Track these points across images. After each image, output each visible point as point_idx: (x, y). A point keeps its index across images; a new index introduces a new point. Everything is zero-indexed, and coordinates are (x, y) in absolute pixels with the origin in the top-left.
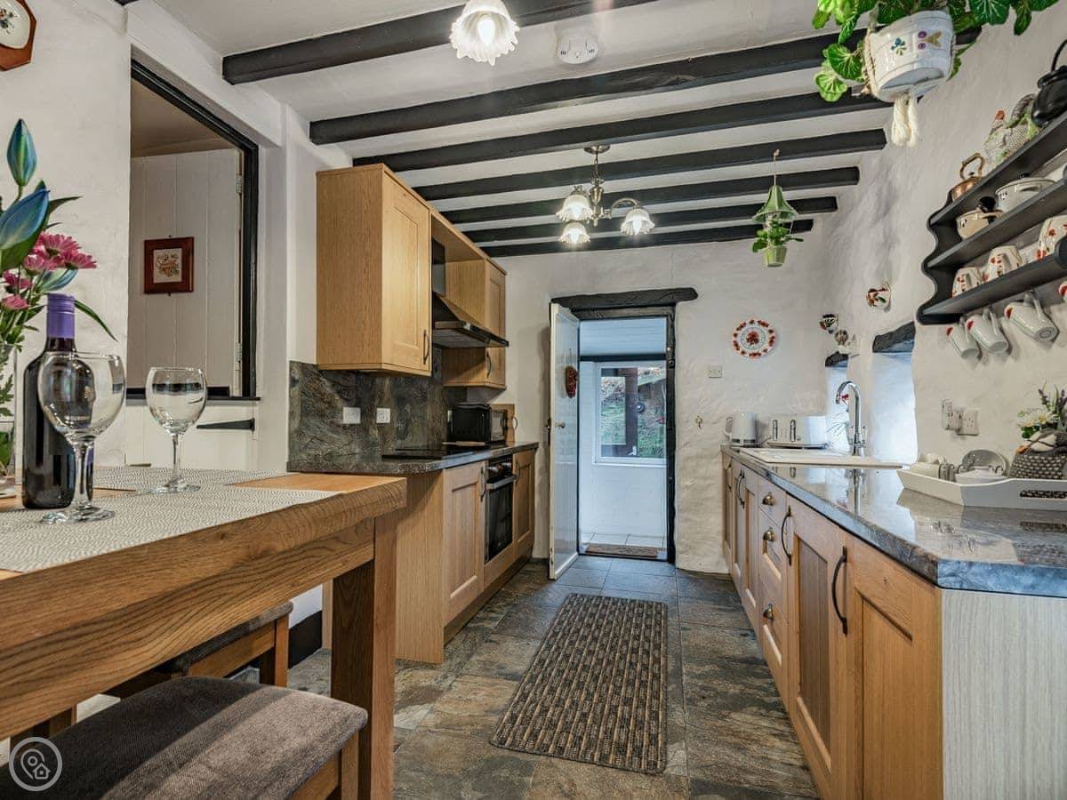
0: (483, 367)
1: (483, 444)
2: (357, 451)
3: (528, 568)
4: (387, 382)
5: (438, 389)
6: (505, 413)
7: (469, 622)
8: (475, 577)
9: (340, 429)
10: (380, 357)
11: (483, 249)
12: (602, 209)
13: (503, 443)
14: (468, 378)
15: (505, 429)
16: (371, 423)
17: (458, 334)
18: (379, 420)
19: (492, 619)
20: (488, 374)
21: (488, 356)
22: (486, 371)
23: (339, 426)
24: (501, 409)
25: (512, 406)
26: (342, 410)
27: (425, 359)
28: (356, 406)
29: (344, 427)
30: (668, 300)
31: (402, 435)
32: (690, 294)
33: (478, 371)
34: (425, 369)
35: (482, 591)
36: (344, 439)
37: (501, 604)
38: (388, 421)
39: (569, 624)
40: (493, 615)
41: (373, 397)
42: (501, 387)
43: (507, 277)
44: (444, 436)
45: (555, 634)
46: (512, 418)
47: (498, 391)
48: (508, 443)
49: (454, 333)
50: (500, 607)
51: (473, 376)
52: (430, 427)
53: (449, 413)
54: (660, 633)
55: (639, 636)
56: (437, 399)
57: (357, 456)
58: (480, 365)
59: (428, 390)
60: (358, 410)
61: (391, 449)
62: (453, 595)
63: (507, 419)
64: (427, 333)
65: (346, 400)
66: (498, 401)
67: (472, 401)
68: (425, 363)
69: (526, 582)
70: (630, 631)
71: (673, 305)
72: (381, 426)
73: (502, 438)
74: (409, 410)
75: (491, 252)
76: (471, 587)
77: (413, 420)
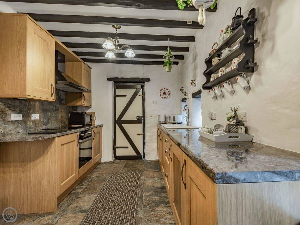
0: (82, 99)
1: (82, 126)
2: (21, 131)
3: (99, 166)
4: (38, 104)
5: (64, 107)
6: (92, 115)
7: (72, 191)
8: (74, 175)
9: (10, 123)
10: (26, 93)
11: (82, 59)
12: (119, 47)
13: (90, 125)
14: (76, 103)
15: (91, 120)
16: (29, 120)
17: (68, 87)
18: (33, 119)
19: (82, 188)
20: (84, 102)
21: (84, 95)
22: (83, 101)
23: (9, 121)
24: (90, 114)
25: (94, 113)
26: (11, 115)
27: (52, 95)
28: (19, 113)
29: (12, 122)
30: (143, 81)
31: (46, 124)
32: (148, 80)
33: (80, 101)
34: (53, 99)
35: (78, 178)
36: (12, 127)
37: (86, 181)
38: (38, 119)
39: (109, 185)
40: (82, 187)
41: (30, 110)
42: (90, 106)
43: (92, 70)
44: (67, 124)
45: (104, 190)
46: (94, 117)
47: (89, 107)
48: (92, 125)
49: (66, 86)
50: (85, 183)
51: (78, 102)
52: (60, 120)
53: (69, 115)
54: (138, 183)
55: (131, 185)
56: (63, 110)
57: (20, 134)
58: (81, 99)
59: (59, 107)
60: (21, 115)
61: (40, 129)
62: (62, 184)
63: (92, 117)
64: (53, 85)
65: (13, 111)
66: (89, 111)
67: (79, 111)
68: (52, 97)
69: (97, 171)
70: (129, 184)
71: (144, 83)
72: (34, 121)
73: (91, 123)
74: (49, 115)
75: (85, 60)
76: (72, 179)
77: (51, 118)
